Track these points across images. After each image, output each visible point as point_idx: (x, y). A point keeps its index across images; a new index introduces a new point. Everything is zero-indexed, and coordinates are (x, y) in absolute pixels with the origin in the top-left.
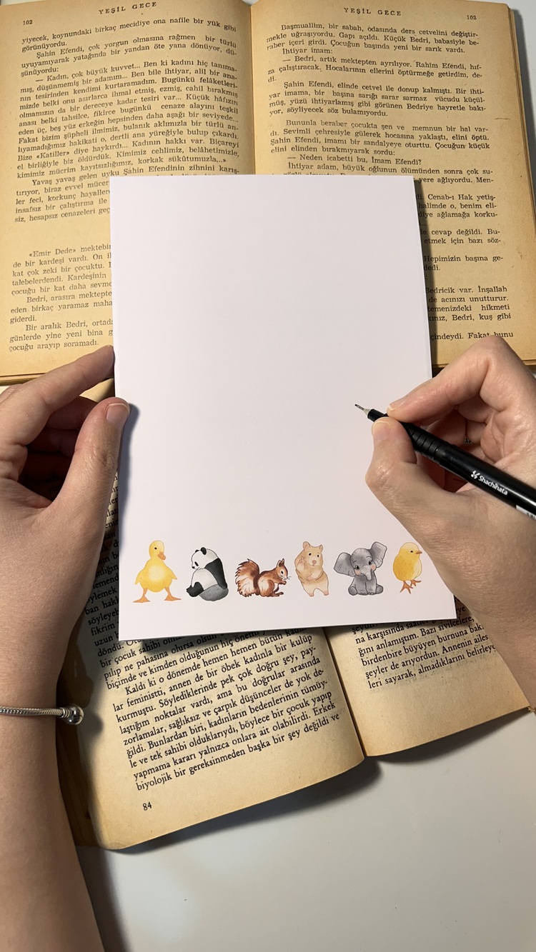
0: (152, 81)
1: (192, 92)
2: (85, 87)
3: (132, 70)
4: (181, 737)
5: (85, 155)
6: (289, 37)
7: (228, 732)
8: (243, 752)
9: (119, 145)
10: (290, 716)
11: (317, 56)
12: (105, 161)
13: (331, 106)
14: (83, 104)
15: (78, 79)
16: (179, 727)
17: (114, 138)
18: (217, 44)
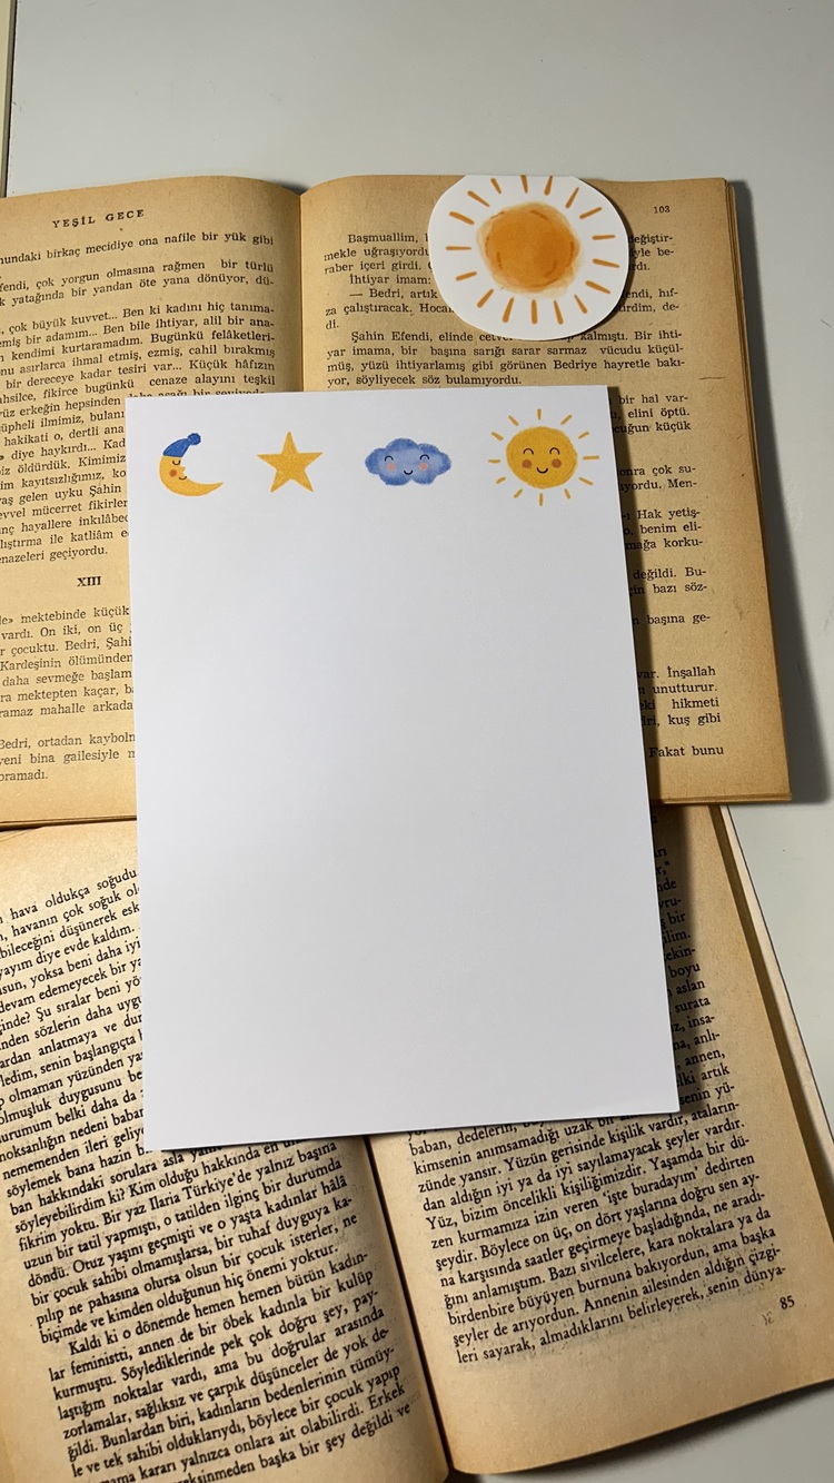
0: (136, 341)
1: (199, 357)
2: (30, 349)
3: (105, 322)
4: (154, 1432)
5: (29, 461)
6: (360, 255)
7: (228, 1432)
8: (250, 1467)
9: (83, 447)
10: (330, 1410)
11: (407, 289)
12: (59, 473)
13: (428, 372)
14: (25, 378)
15: (19, 335)
16: (152, 1416)
17: (75, 434)
18: (239, 271)
